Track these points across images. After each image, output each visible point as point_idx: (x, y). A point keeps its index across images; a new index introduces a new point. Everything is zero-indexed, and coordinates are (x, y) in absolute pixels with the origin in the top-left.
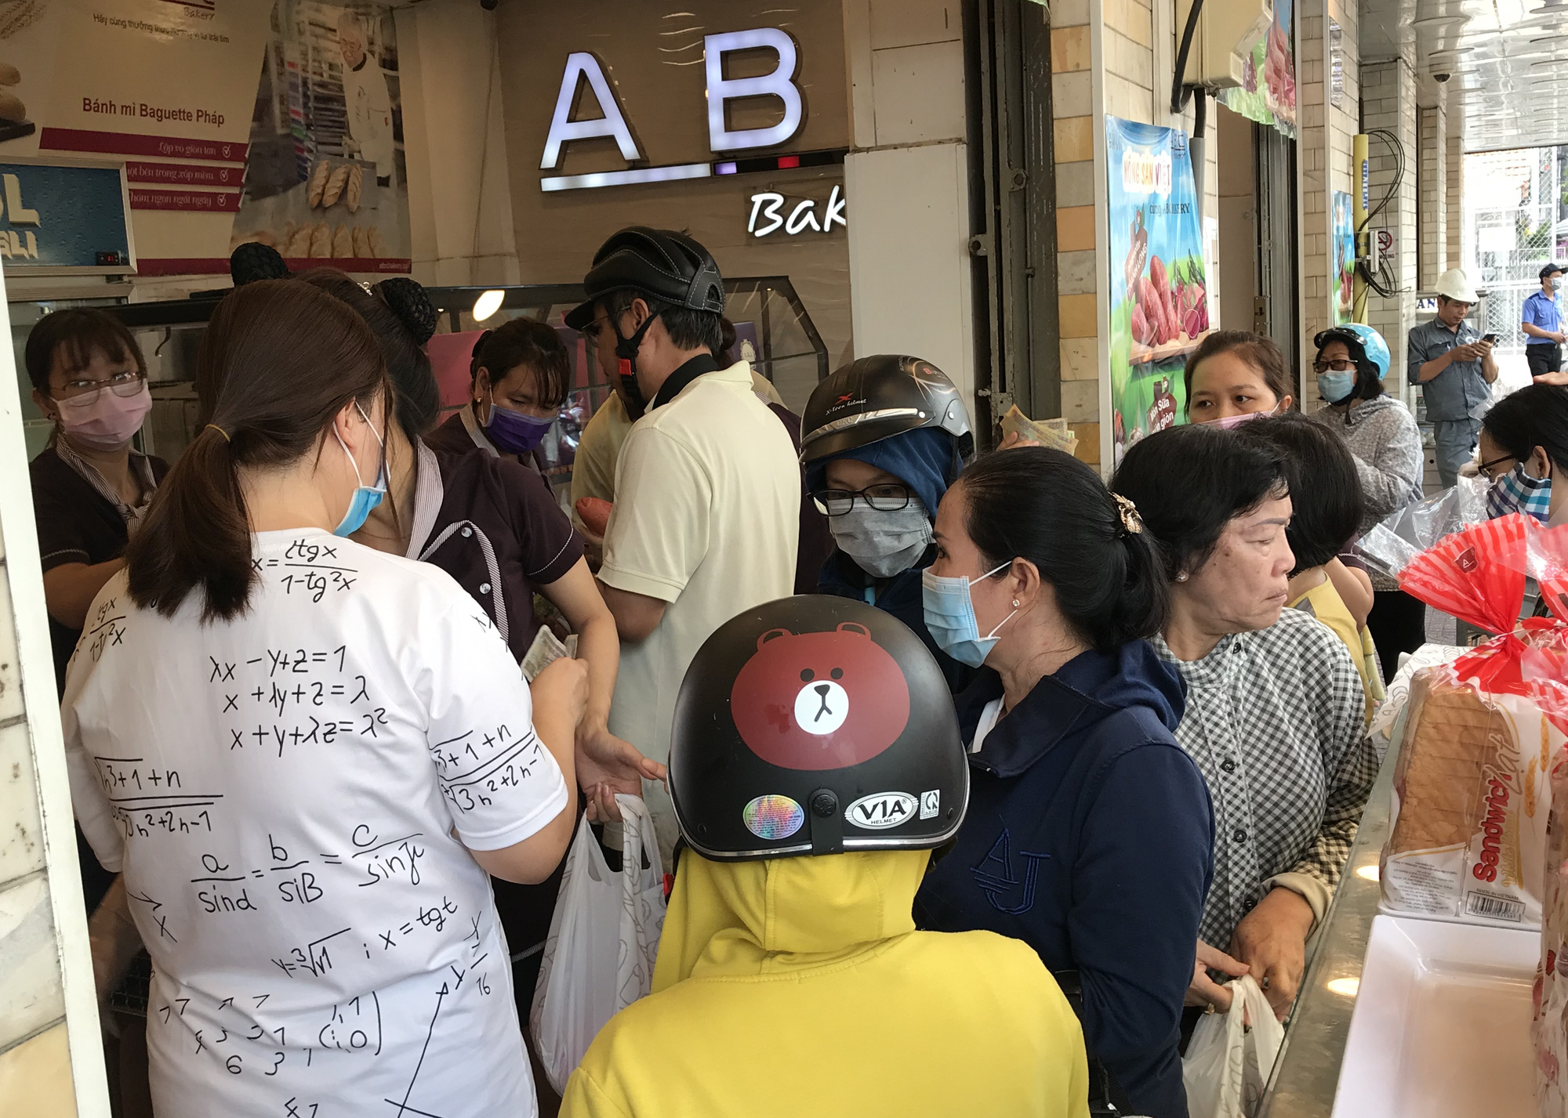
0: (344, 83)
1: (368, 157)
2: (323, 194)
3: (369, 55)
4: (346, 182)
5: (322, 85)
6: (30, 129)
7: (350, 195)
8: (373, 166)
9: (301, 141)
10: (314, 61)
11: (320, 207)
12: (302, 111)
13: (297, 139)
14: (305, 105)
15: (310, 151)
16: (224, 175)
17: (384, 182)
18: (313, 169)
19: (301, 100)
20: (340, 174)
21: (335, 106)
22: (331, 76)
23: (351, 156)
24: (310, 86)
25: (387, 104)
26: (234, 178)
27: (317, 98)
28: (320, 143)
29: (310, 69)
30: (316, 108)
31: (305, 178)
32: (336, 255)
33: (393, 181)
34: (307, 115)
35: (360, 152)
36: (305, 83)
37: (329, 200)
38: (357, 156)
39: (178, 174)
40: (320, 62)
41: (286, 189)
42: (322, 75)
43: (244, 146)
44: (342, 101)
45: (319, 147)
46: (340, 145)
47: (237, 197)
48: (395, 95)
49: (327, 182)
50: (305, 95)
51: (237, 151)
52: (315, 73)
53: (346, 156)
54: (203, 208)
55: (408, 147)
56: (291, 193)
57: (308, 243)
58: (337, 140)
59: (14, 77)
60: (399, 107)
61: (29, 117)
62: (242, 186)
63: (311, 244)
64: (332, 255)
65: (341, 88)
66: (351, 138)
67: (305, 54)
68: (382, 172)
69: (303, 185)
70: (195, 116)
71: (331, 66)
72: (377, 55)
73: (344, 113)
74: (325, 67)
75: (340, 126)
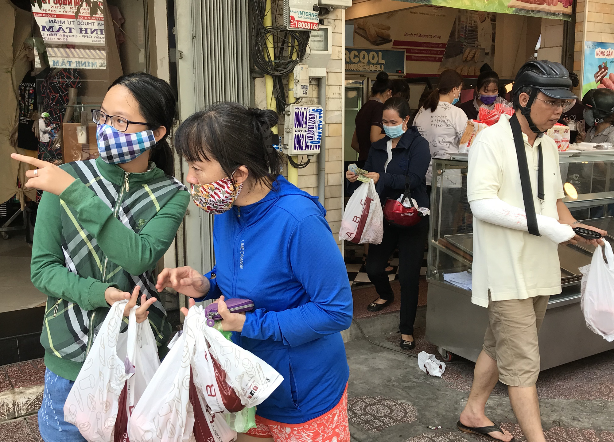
0: (478, 26)
1: (482, 47)
2: (467, 57)
3: (487, 18)
4: (475, 54)
5: (471, 27)
6: (391, 41)
7: (475, 58)
8: (484, 49)
9: (463, 43)
10: (470, 20)
11: (466, 61)
12: (464, 34)
13: (461, 42)
14: (465, 33)
15: (465, 45)
16: (439, 52)
17: (487, 54)
18: (465, 51)
19: (464, 31)
20: (473, 52)
21: (474, 33)
22: (474, 24)
23: (477, 47)
24: (468, 27)
25: (491, 32)
26: (442, 52)
27: (469, 31)
28: (468, 43)
29: (468, 23)
30: (469, 34)
31: (462, 53)
32: (469, 74)
33: (490, 54)
34: (465, 35)
35: (480, 45)
36: (466, 26)
37: (469, 59)
38: (479, 47)
39: (426, 52)
40: (471, 21)
41: (456, 56)
42: (471, 24)
43: (445, 44)
44: (477, 31)
45: (468, 44)
46: (474, 43)
47: (441, 58)
48: (494, 28)
49: (469, 54)
50: (466, 30)
51: (444, 45)
52: (469, 24)
53: (476, 47)
54: (432, 61)
55: (496, 44)
56: (457, 57)
57: (461, 71)
58: (474, 42)
59: (389, 28)
60: (495, 32)
61: (391, 38)
62: (443, 55)
63: (462, 71)
64: (468, 74)
65: (477, 27)
66: (478, 42)
67: (467, 19)
68: (486, 51)
69: (461, 55)
70: (433, 37)
71: (475, 22)
72: (490, 18)
73: (477, 34)
74: (473, 22)
75: (475, 38)
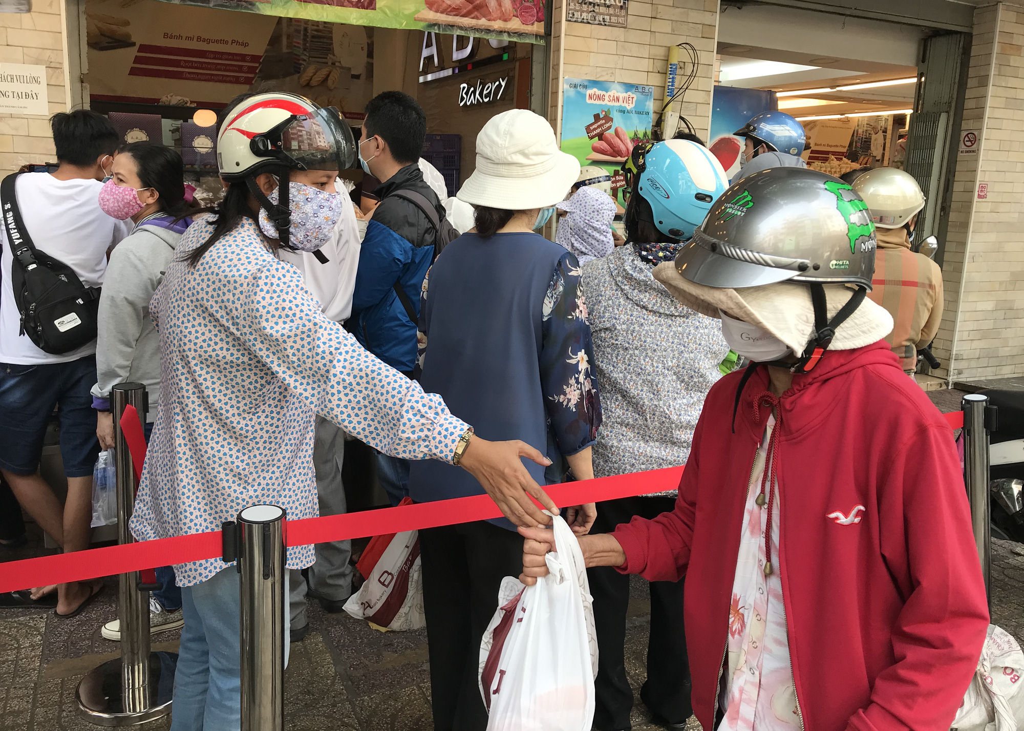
0: (333, 29)
1: (345, 64)
2: (311, 79)
4: (328, 76)
5: (318, 31)
6: (134, 44)
7: (330, 82)
8: (349, 69)
9: (299, 56)
11: (308, 86)
12: (301, 42)
13: (296, 55)
14: (304, 40)
15: (304, 60)
16: (245, 69)
17: (356, 77)
18: (306, 69)
19: (302, 37)
20: (324, 72)
21: (326, 41)
22: (324, 27)
23: (333, 64)
24: (309, 31)
25: (364, 41)
26: (252, 70)
27: (313, 37)
28: (312, 57)
29: (310, 23)
30: (311, 41)
31: (299, 72)
33: (363, 77)
34: (304, 44)
35: (340, 62)
36: (306, 30)
37: (314, 83)
38: (337, 64)
39: (216, 67)
41: (285, 76)
42: (318, 26)
43: (260, 57)
44: (331, 39)
45: (311, 59)
47: (253, 78)
48: (370, 36)
49: (314, 75)
50: (305, 35)
51: (255, 58)
52: (313, 25)
53: (330, 64)
54: (230, 82)
55: (376, 61)
56: (288, 79)
58: (325, 57)
59: (127, 23)
60: (372, 43)
61: (133, 40)
62: (256, 73)
65: (331, 32)
66: (334, 55)
68: (355, 73)
69: (296, 76)
70: (230, 43)
73: (332, 44)
75: (328, 50)
